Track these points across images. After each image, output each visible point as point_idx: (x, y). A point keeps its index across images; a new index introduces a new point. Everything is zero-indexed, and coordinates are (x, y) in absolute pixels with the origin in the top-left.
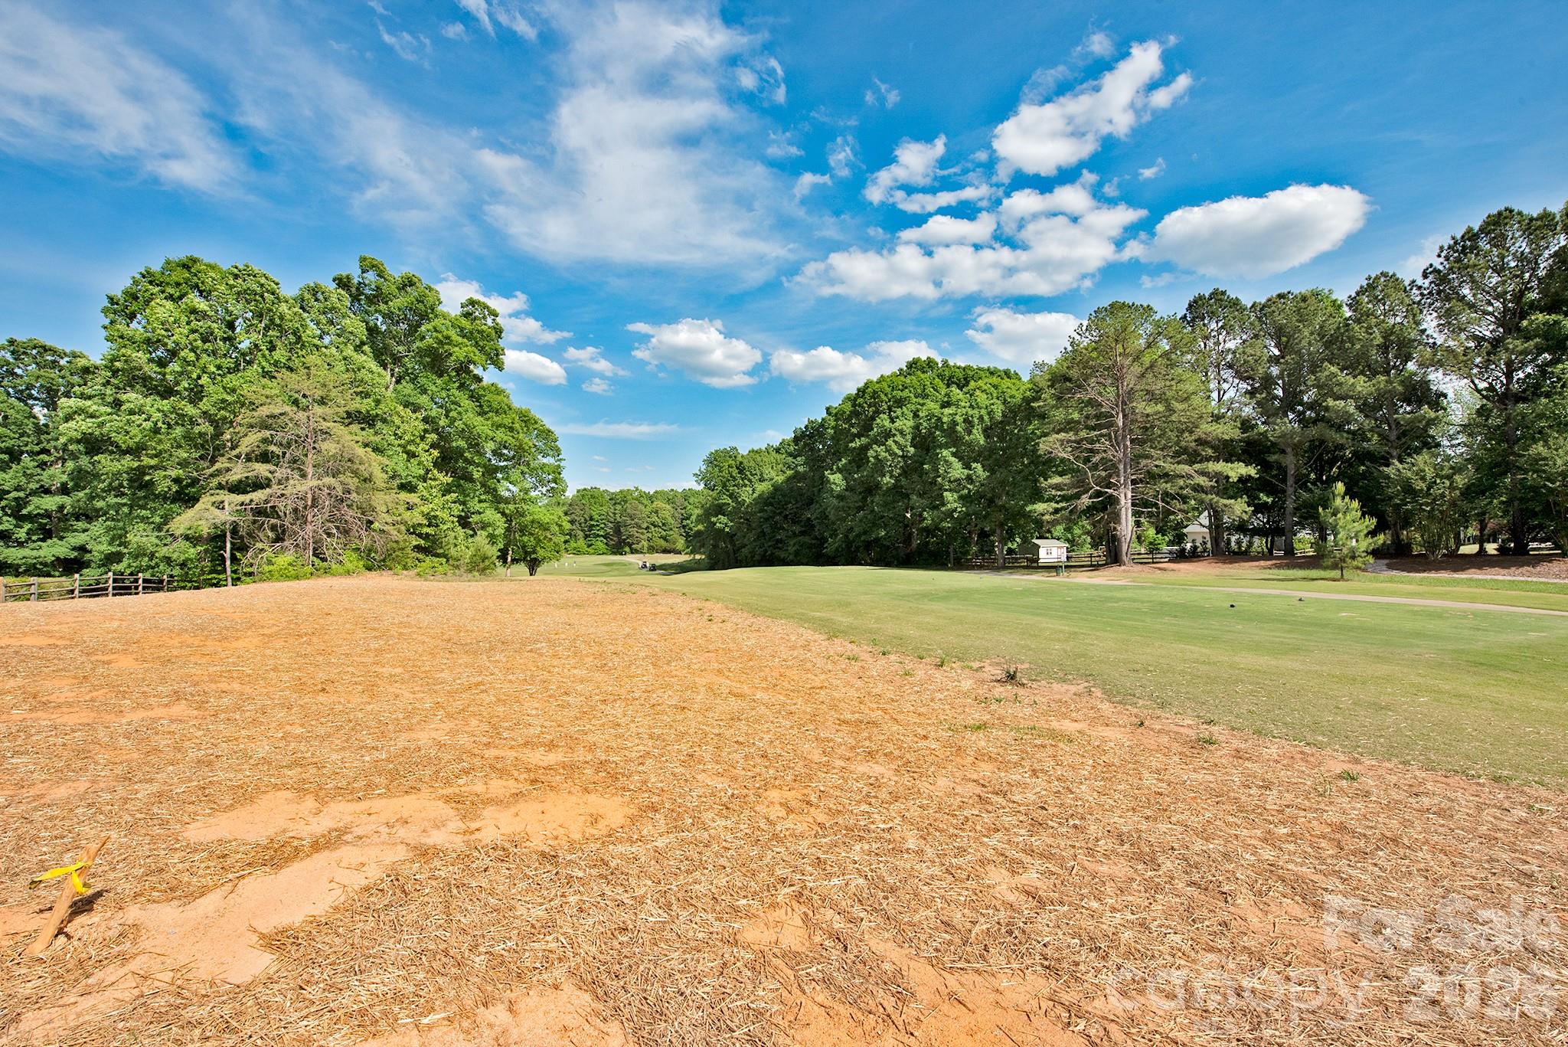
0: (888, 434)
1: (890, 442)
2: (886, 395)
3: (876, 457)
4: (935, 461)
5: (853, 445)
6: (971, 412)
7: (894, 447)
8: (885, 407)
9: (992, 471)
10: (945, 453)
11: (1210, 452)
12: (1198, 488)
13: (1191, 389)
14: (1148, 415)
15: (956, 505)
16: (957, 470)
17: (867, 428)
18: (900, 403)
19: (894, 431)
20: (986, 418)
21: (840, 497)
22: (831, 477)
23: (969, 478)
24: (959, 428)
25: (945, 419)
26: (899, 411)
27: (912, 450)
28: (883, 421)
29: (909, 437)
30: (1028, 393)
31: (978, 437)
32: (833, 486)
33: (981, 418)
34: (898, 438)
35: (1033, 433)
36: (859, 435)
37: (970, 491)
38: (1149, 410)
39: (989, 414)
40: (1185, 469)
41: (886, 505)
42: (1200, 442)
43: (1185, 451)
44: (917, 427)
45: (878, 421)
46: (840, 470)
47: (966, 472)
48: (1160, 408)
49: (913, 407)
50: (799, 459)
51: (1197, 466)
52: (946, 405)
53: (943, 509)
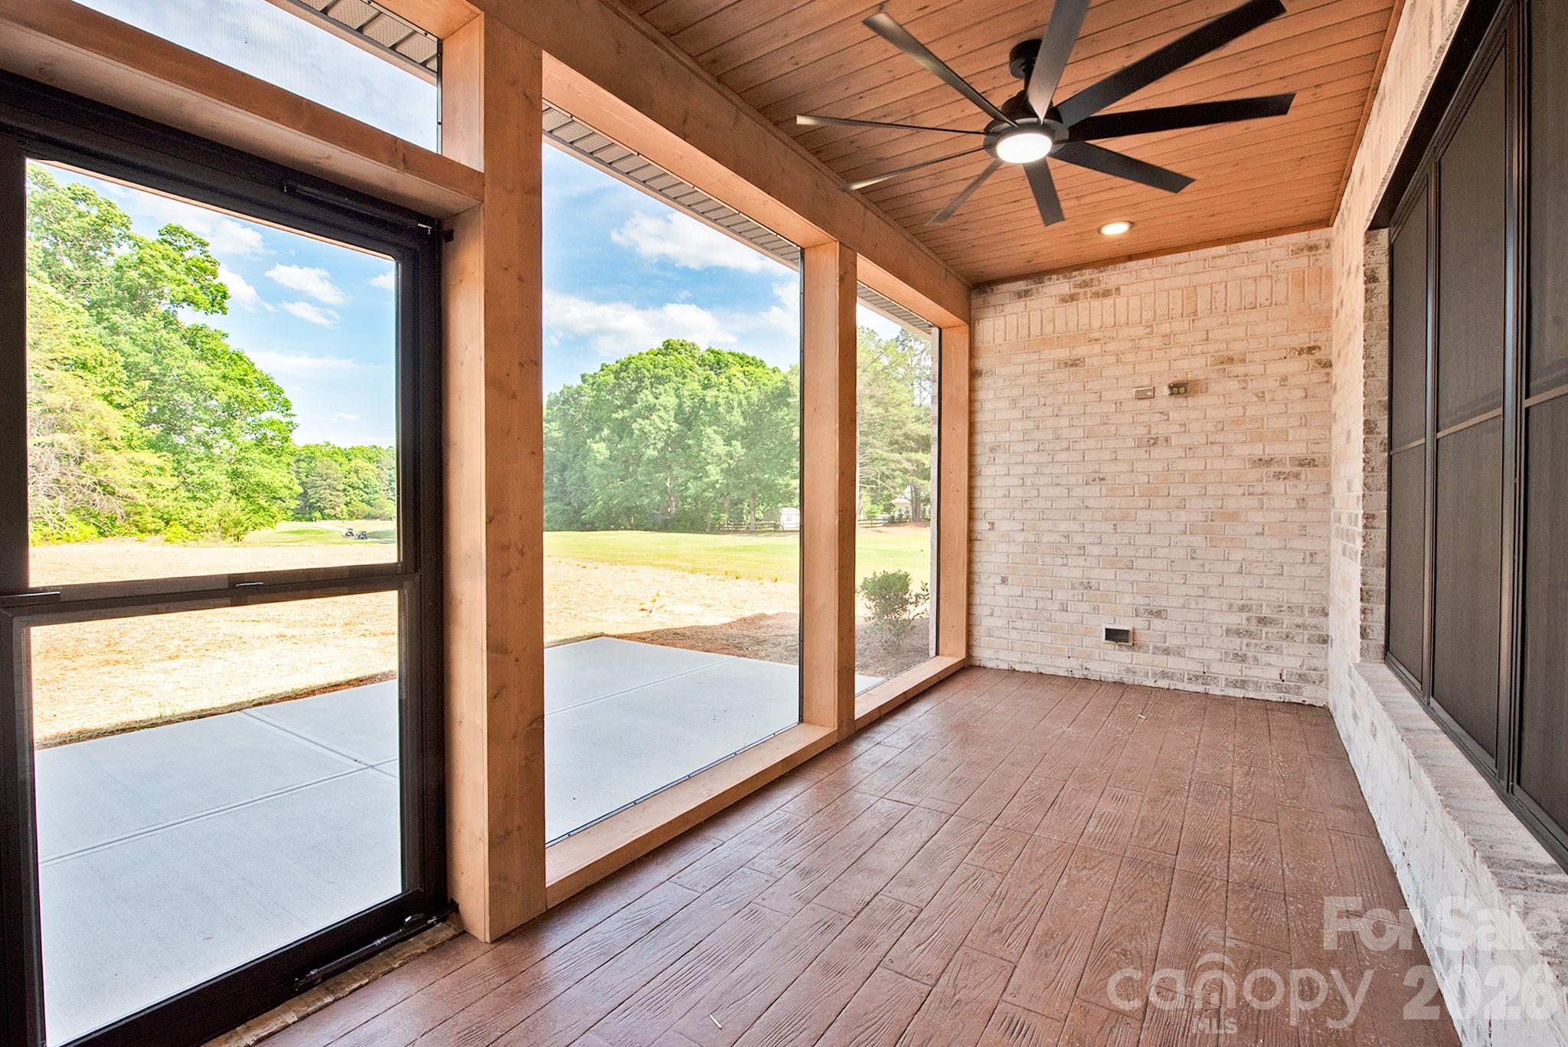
0: (651, 409)
1: (654, 417)
2: (648, 371)
3: (641, 430)
4: (699, 437)
5: (615, 416)
6: (731, 396)
7: (658, 421)
8: (648, 383)
9: (749, 448)
10: (709, 431)
11: (913, 444)
12: (905, 471)
13: (902, 399)
14: (872, 415)
15: (718, 477)
16: (720, 447)
17: (630, 400)
18: (659, 380)
19: (658, 406)
20: (744, 402)
21: (602, 466)
22: (595, 446)
23: (730, 455)
24: (721, 409)
25: (708, 399)
26: (661, 388)
27: (675, 426)
28: (646, 396)
29: (672, 413)
30: (779, 384)
31: (737, 418)
32: (597, 455)
33: (740, 404)
34: (662, 413)
35: (782, 418)
36: (622, 407)
37: (730, 465)
38: (873, 411)
39: (747, 398)
40: (896, 456)
41: (648, 474)
42: (907, 436)
43: (897, 443)
44: (680, 406)
45: (642, 396)
46: (602, 439)
47: (727, 448)
48: (881, 410)
49: (674, 385)
50: (553, 424)
51: (905, 455)
52: (706, 387)
53: (705, 480)
